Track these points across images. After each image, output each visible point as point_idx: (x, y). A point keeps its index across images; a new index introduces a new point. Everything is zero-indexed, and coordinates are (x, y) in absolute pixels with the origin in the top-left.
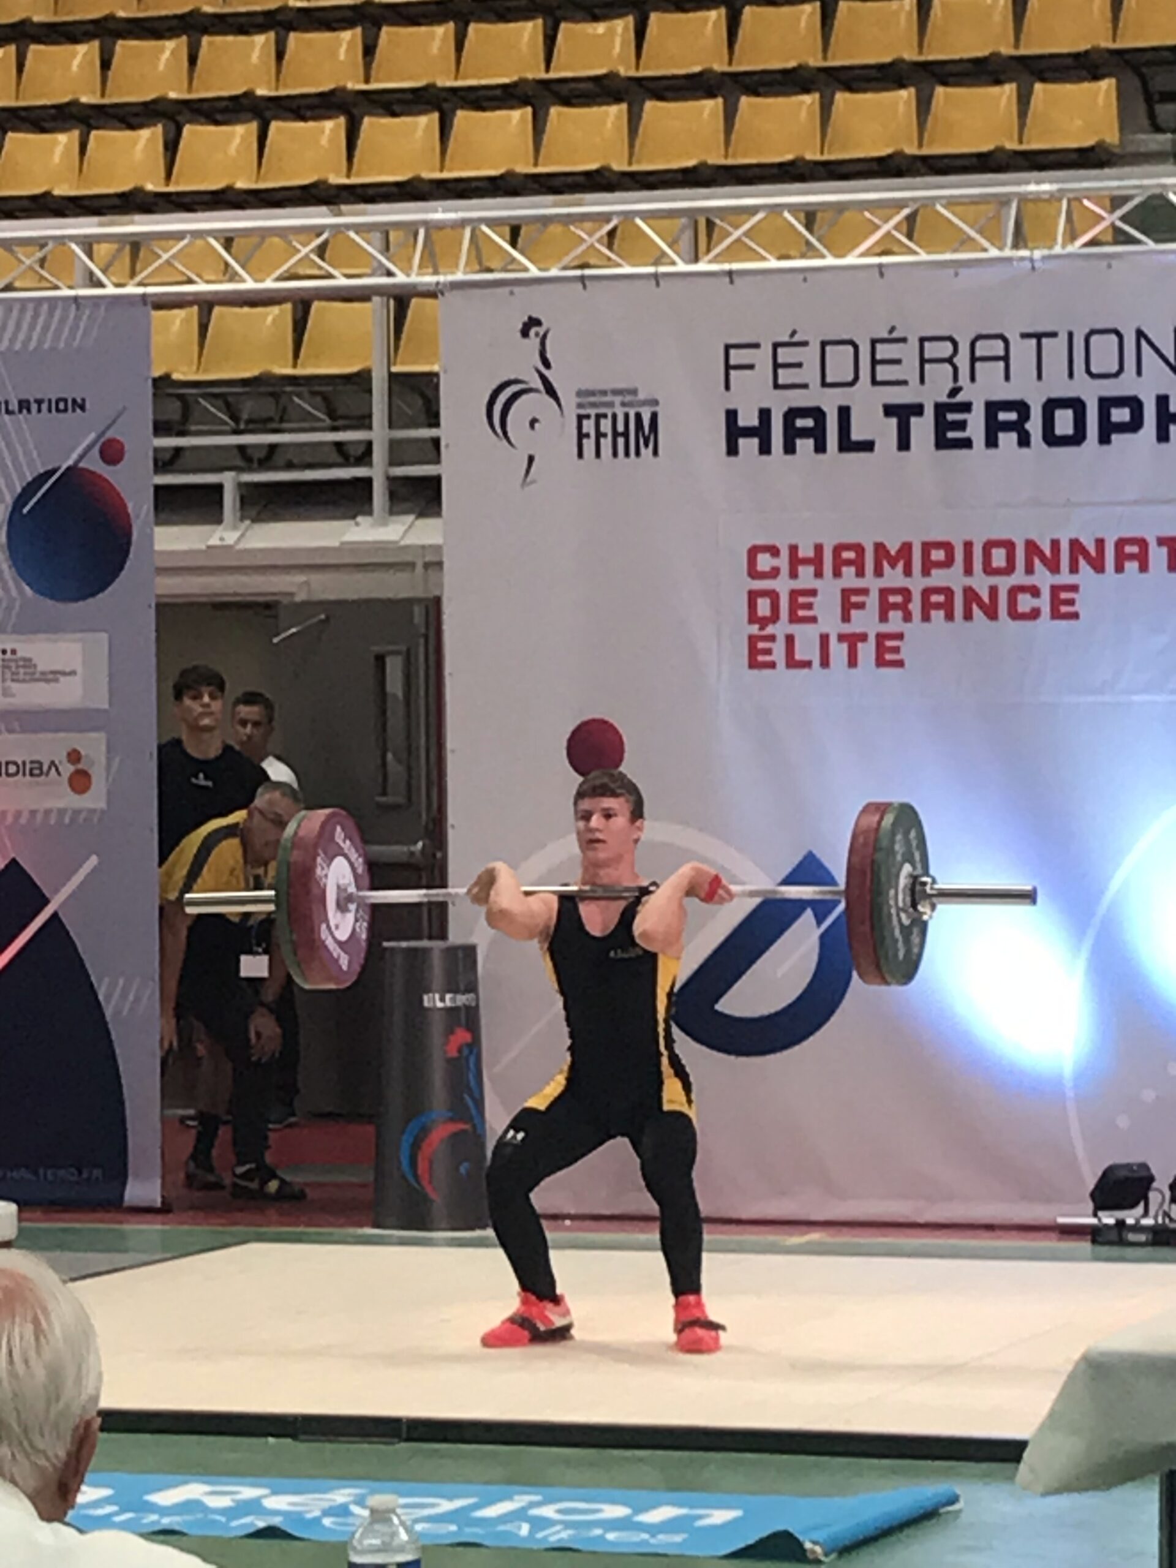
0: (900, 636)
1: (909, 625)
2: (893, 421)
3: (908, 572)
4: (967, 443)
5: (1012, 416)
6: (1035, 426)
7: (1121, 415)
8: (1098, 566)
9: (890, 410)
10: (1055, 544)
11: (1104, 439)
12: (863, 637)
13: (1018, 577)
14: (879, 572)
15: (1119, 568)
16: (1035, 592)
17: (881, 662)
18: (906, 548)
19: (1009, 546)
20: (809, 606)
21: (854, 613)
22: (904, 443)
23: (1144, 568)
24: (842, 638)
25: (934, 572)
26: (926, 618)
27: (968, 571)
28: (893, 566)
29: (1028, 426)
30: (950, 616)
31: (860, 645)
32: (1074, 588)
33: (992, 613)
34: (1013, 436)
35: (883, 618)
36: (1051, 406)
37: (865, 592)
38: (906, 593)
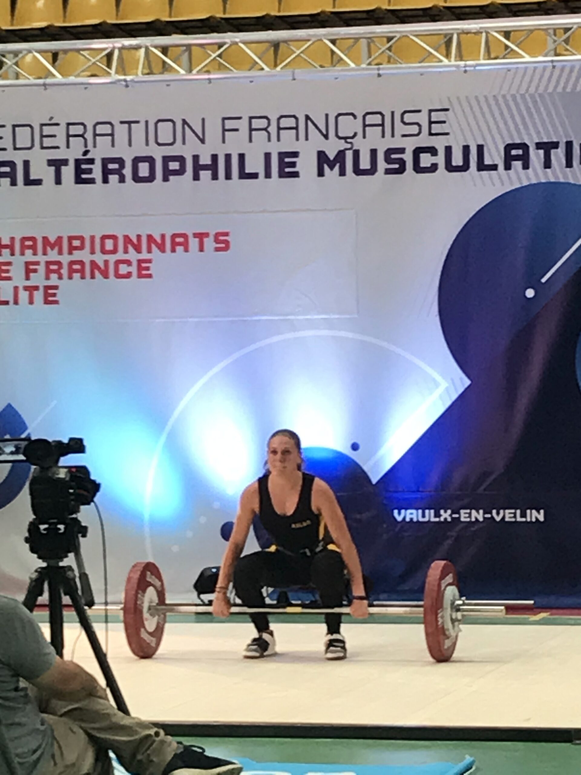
0: (56, 287)
1: (62, 281)
2: (53, 168)
3: (60, 253)
4: (92, 181)
5: (116, 166)
6: (128, 171)
7: (174, 166)
8: (162, 249)
9: (51, 163)
10: (139, 237)
11: (166, 179)
12: (36, 288)
13: (120, 255)
14: (45, 253)
15: (173, 250)
16: (128, 263)
17: (47, 302)
18: (60, 238)
19: (114, 238)
20: (7, 271)
21: (32, 275)
22: (58, 181)
23: (186, 250)
24: (26, 288)
25: (75, 252)
26: (70, 277)
27: (93, 252)
28: (52, 249)
29: (124, 172)
30: (83, 277)
31: (35, 293)
32: (149, 261)
33: (105, 275)
34: (116, 177)
35: (47, 278)
36: (137, 160)
37: (37, 263)
38: (59, 263)
